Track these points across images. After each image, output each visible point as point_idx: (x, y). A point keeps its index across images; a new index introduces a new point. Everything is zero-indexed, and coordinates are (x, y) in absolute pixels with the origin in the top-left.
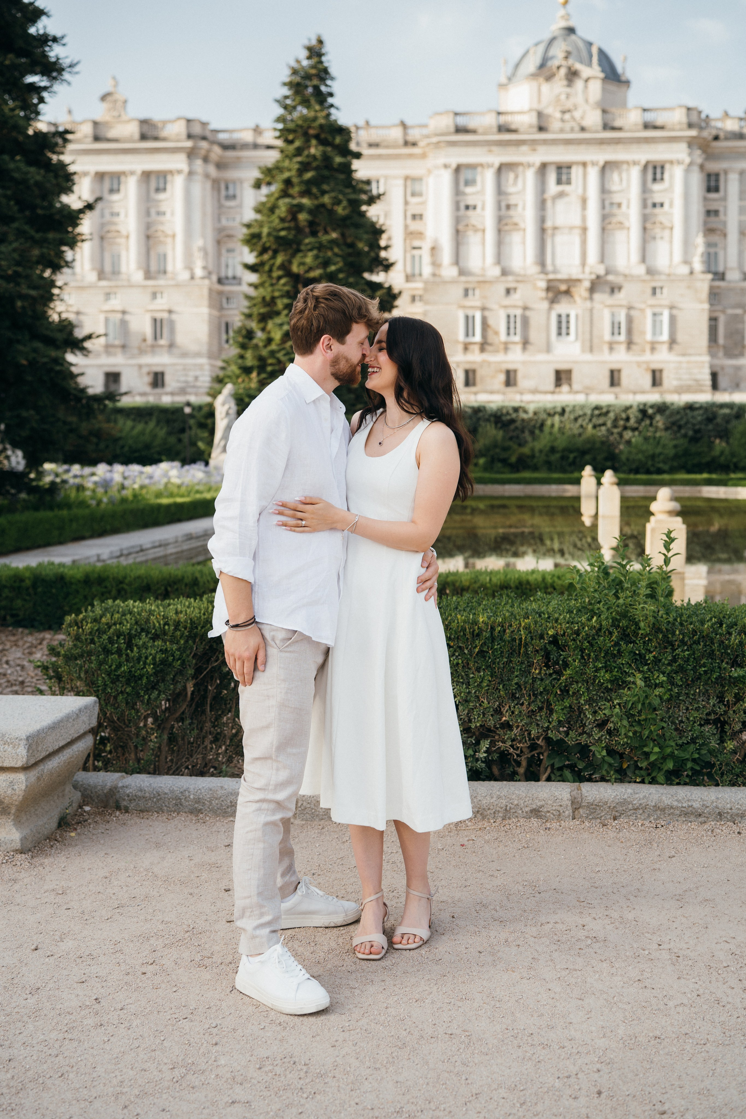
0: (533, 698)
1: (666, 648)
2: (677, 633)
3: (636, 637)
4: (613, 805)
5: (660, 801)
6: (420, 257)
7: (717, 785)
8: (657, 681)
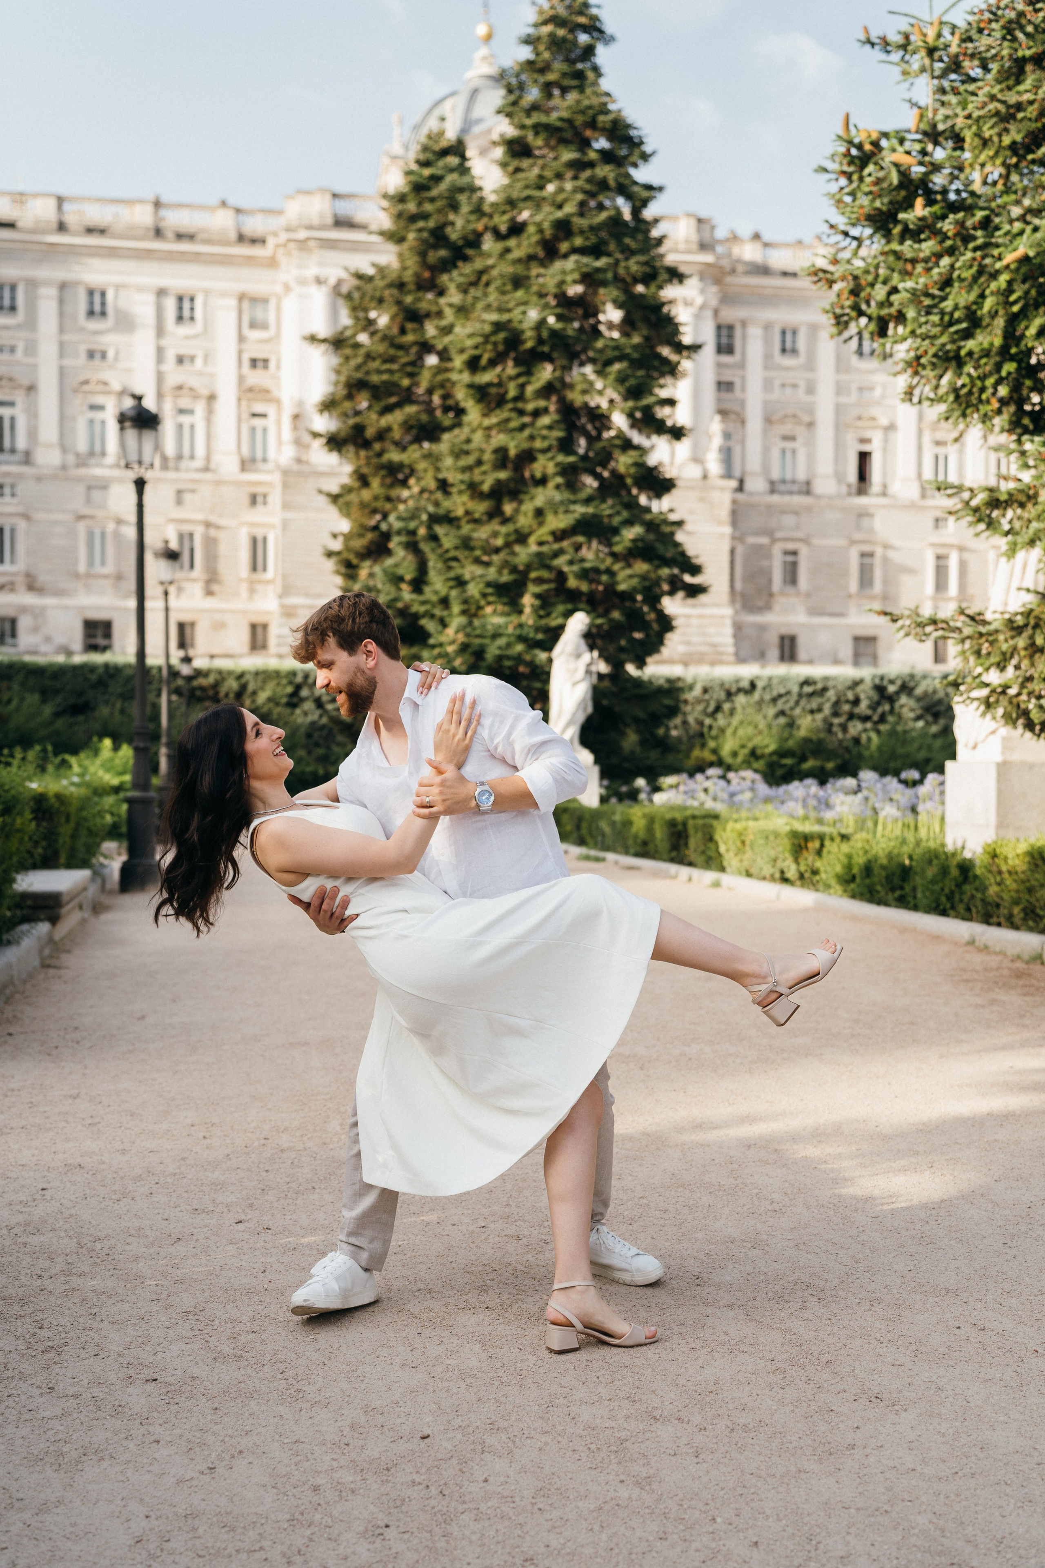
6: (265, 430)
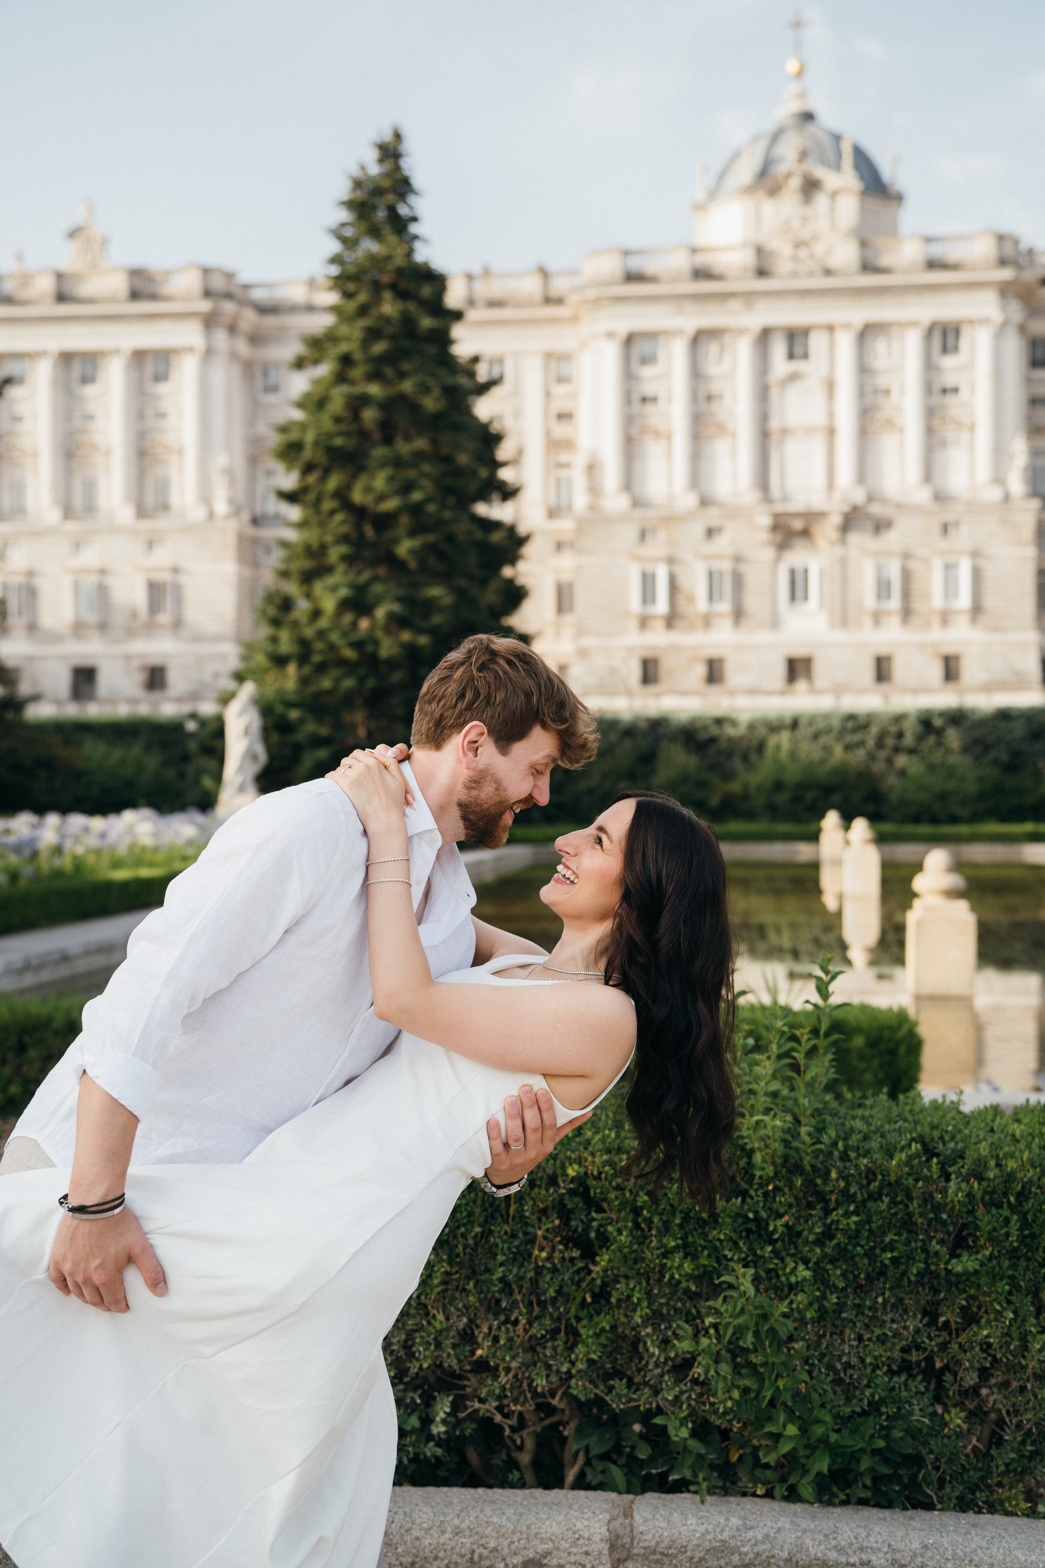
0: (537, 1310)
1: (810, 1206)
2: (834, 1175)
3: (750, 1182)
4: (698, 1555)
5: (801, 1548)
6: (570, 479)
7: (929, 1507)
8: (793, 1279)
